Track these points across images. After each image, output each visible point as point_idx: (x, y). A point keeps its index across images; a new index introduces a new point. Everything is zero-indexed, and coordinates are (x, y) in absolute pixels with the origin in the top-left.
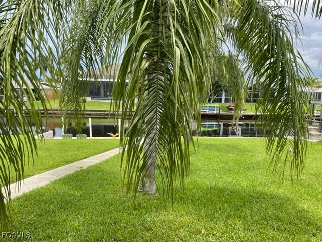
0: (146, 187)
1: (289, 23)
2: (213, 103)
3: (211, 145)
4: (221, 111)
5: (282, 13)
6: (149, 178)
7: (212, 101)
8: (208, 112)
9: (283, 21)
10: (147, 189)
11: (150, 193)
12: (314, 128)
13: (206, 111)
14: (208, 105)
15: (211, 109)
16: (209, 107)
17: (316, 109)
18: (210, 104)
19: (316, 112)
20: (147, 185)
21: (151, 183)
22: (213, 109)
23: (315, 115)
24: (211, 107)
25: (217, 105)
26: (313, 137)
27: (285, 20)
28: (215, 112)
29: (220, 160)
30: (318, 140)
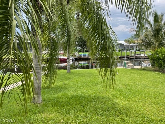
0: (35, 100)
1: (104, 11)
2: (85, 52)
3: (80, 74)
4: (89, 56)
5: (101, 6)
6: (37, 95)
7: (84, 51)
8: (82, 56)
9: (102, 10)
10: (36, 101)
11: (38, 103)
12: (130, 62)
13: (81, 56)
14: (83, 53)
15: (84, 55)
16: (83, 54)
17: (132, 53)
18: (84, 52)
19: (132, 54)
20: (36, 99)
21: (38, 97)
22: (85, 55)
23: (132, 56)
24: (84, 54)
25: (87, 53)
26: (129, 67)
27: (103, 9)
28: (86, 57)
29: (83, 81)
30: (131, 68)
